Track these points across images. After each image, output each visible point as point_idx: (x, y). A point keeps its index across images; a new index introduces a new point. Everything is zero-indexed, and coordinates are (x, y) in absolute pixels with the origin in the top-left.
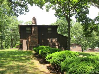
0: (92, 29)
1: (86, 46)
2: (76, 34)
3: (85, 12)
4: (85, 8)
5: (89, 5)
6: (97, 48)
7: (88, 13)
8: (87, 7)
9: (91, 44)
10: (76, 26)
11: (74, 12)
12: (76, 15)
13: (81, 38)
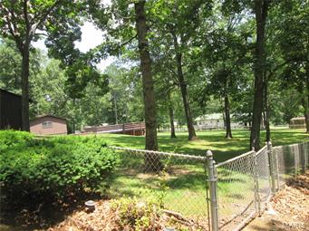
0: (86, 79)
1: (79, 120)
2: (51, 90)
3: (72, 34)
4: (71, 24)
5: (81, 19)
6: (105, 125)
7: (79, 38)
8: (77, 21)
9: (91, 116)
10: (51, 69)
11: (42, 29)
12: (49, 40)
13: (67, 99)
